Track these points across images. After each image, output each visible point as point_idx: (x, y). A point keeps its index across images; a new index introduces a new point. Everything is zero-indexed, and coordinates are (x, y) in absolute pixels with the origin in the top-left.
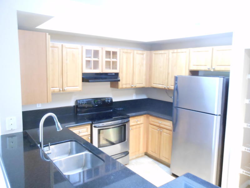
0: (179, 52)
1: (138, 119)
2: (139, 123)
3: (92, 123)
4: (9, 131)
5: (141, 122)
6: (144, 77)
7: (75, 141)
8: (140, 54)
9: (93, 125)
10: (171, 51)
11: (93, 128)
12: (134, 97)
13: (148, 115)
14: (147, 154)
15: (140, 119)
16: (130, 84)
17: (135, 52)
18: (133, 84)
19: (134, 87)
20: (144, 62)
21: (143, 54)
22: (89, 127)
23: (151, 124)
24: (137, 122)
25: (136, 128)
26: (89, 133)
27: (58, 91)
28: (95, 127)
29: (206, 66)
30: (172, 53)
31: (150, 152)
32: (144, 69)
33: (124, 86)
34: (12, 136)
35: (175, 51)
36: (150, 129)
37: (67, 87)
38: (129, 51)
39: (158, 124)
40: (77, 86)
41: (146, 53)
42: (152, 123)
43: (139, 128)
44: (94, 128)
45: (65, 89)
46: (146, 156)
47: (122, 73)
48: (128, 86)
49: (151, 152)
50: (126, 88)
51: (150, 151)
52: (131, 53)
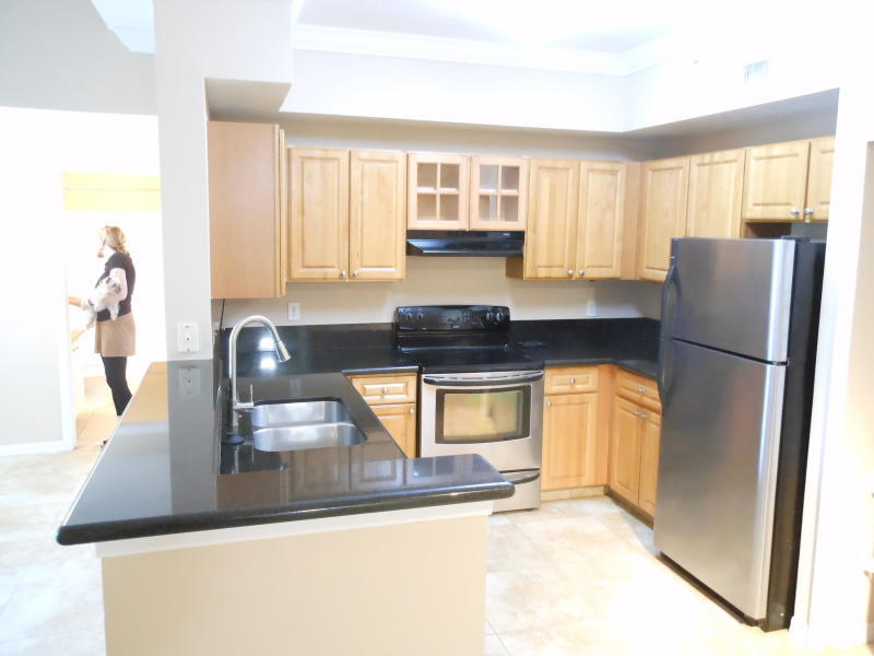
0: (717, 163)
1: (575, 376)
2: (579, 387)
3: (420, 369)
4: (183, 353)
5: (589, 386)
6: (617, 247)
7: (338, 400)
8: (603, 171)
9: (423, 376)
10: (696, 159)
11: (423, 384)
12: (589, 312)
13: (615, 367)
14: (610, 494)
15: (584, 376)
16: (562, 267)
17: (584, 166)
18: (573, 267)
19: (577, 275)
20: (619, 200)
21: (613, 173)
22: (412, 380)
23: (622, 397)
24: (570, 384)
25: (568, 404)
26: (412, 397)
27: (337, 276)
28: (426, 381)
29: (788, 204)
30: (700, 165)
31: (616, 487)
32: (616, 220)
33: (542, 273)
34: (189, 366)
35: (707, 157)
36: (619, 411)
37: (362, 267)
38: (561, 164)
39: (636, 396)
40: (390, 267)
41: (623, 168)
42: (624, 391)
43: (582, 403)
44: (424, 386)
45: (356, 272)
46: (608, 499)
47: (535, 231)
48: (557, 273)
49: (620, 486)
50: (547, 278)
51: (617, 484)
52: (569, 169)
